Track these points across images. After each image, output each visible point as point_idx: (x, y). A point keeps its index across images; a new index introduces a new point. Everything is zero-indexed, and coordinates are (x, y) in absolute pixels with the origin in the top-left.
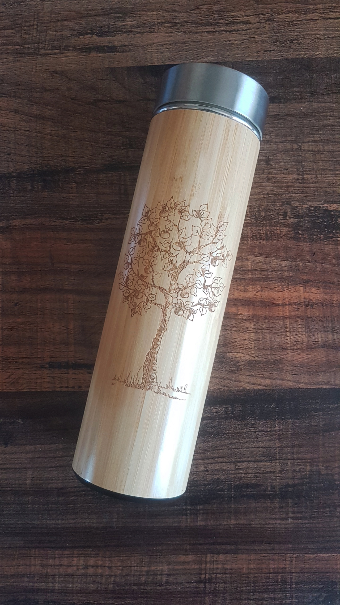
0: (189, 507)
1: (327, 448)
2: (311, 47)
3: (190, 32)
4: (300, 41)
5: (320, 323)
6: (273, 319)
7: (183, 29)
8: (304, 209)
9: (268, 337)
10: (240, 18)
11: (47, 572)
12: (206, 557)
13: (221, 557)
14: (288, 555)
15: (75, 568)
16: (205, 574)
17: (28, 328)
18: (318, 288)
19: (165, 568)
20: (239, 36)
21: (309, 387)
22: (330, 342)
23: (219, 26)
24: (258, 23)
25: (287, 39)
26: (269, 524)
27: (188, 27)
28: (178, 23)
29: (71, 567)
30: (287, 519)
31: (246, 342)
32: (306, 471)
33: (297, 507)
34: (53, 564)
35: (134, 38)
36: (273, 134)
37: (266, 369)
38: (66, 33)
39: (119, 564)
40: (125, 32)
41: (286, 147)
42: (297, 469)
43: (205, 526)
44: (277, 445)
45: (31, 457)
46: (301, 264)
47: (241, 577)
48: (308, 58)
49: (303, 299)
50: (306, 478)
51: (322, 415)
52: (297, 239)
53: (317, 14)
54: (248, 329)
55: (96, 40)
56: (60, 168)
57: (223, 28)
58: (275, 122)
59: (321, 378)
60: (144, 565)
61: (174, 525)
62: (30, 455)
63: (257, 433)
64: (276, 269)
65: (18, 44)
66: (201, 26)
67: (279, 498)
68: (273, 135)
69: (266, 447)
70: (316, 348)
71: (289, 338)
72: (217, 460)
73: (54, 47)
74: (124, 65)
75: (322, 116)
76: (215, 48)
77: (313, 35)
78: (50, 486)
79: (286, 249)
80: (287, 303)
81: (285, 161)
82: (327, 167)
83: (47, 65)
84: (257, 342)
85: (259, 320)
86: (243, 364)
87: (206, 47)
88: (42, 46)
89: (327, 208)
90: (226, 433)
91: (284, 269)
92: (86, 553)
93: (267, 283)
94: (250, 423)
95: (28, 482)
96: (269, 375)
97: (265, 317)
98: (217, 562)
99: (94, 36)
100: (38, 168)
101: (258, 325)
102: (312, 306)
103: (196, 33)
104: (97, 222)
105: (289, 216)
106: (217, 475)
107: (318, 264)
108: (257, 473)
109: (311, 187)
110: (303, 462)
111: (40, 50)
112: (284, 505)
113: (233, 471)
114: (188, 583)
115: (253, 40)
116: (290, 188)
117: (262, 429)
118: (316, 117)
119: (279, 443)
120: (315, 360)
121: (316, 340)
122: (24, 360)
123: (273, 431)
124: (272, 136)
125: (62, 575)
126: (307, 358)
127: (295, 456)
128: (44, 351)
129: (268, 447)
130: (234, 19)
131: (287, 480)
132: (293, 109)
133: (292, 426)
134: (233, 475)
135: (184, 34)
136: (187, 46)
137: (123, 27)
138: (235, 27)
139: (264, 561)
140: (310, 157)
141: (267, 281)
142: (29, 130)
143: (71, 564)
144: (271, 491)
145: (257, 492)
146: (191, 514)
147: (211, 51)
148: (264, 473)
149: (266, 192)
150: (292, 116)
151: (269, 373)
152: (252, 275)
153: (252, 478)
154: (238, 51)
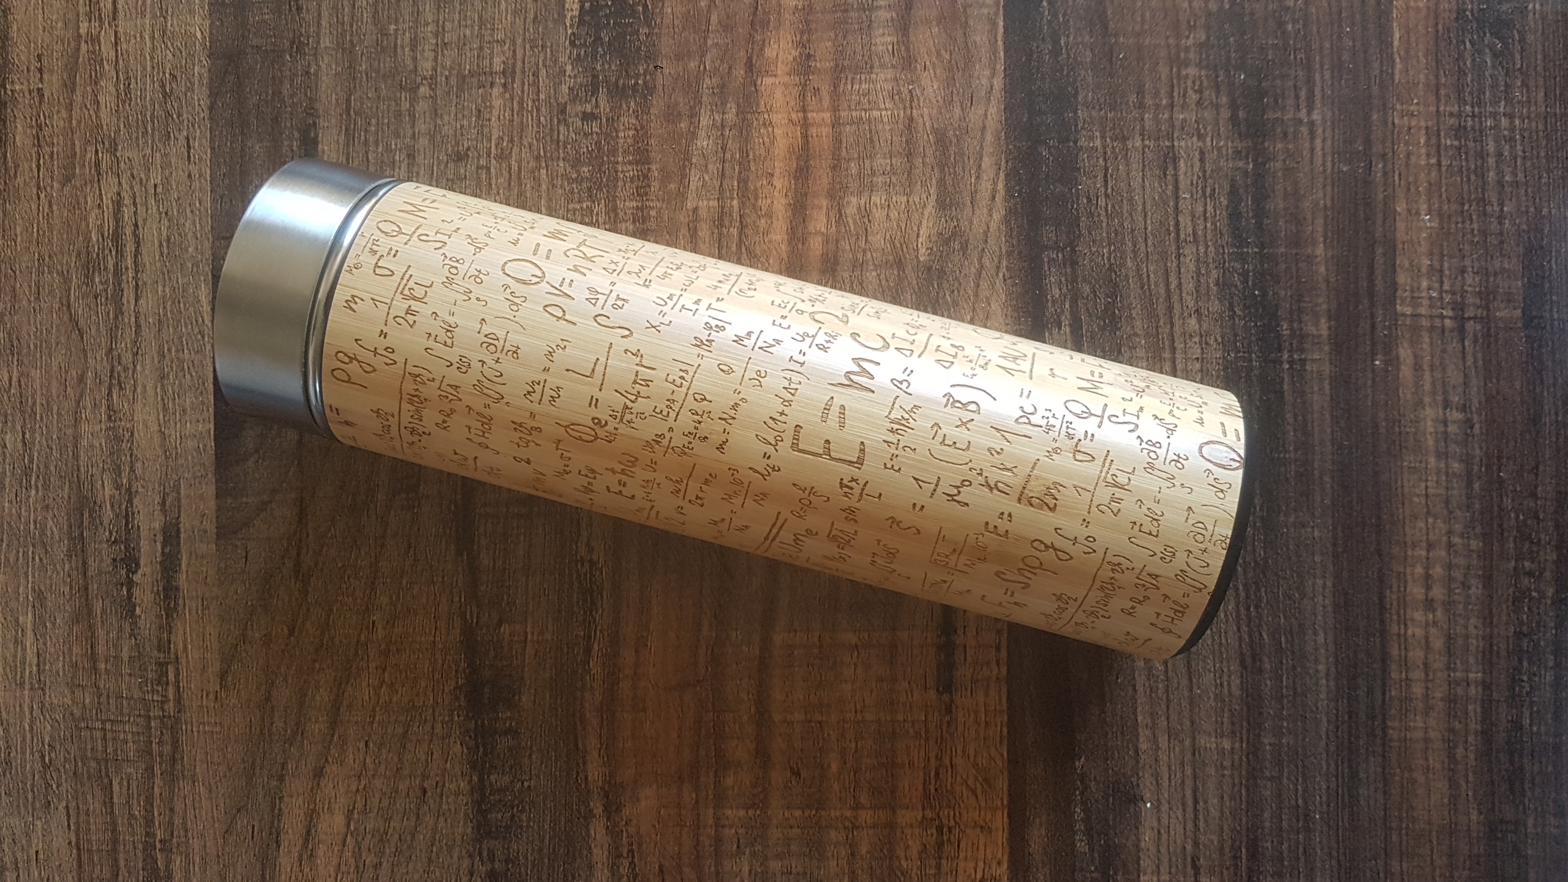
0: (1286, 356)
1: (1146, 27)
2: (183, 50)
3: (136, 342)
4: (167, 75)
5: (849, 37)
6: (840, 148)
7: (127, 358)
8: (576, 71)
9: (881, 162)
10: (106, 220)
11: (1442, 700)
12: (1403, 315)
13: (1402, 278)
14: (1396, 121)
15: (1433, 630)
16: (1442, 317)
17: (853, 745)
18: (767, 42)
19: (1430, 414)
20: (148, 223)
21: (1000, 67)
22: (894, 15)
23: (123, 270)
24: (118, 175)
25: (160, 106)
26: (1324, 164)
27: (123, 346)
28: (112, 371)
29: (1431, 639)
30: (1312, 124)
31: (894, 214)
32: (1200, 77)
33: (1284, 99)
34: (1423, 685)
35: (144, 480)
36: (393, 143)
37: (957, 169)
38: (125, 649)
39: (1421, 525)
40: (130, 501)
41: (425, 113)
42: (1195, 97)
43: (1330, 318)
44: (1138, 144)
45: (1166, 737)
46: (708, 81)
47: (1449, 233)
48: (209, 57)
49: (792, 77)
50: (1217, 76)
51: (1068, 36)
52: (650, 89)
53: (103, 33)
54: (863, 209)
55: (147, 573)
56: (463, 665)
57: (130, 261)
58: (363, 138)
59: (980, 38)
60: (1423, 465)
61: (1328, 392)
62: (1163, 741)
63: (1109, 190)
64: (720, 142)
65: (150, 769)
66: (123, 314)
67: (1263, 142)
68: (396, 145)
69: (1143, 171)
70: (908, 50)
71: (884, 113)
72: (1173, 286)
73: (161, 679)
74: (212, 504)
75: (352, 26)
76: (178, 282)
77: (153, 44)
78: (1236, 692)
79: (671, 115)
80: (801, 115)
81: (460, 116)
82: (476, 17)
83: (205, 695)
84: (894, 188)
85: (841, 183)
86: (946, 221)
87: (173, 303)
88: (156, 708)
89: (575, 17)
90: (1111, 265)
91: (720, 121)
92: (1395, 604)
93: (752, 164)
94: (1085, 209)
95: (1227, 744)
96: (972, 161)
97: (834, 168)
98: (1415, 289)
99: (136, 578)
100: (462, 718)
101: (852, 185)
102: (809, 56)
103: (138, 326)
104: (598, 573)
105: (592, 109)
106: (1208, 287)
107: (710, 42)
108: (1204, 192)
109: (524, 55)
110: (1179, 86)
111: (166, 714)
112: (1279, 130)
113: (1200, 248)
114: (1464, 358)
115: (159, 190)
116: (525, 105)
117: (1100, 179)
118: (355, 39)
119: (1133, 139)
120: (938, 53)
121: (890, 48)
122: (932, 755)
123: (1105, 153)
124: (399, 146)
125: (1449, 663)
126: (931, 71)
127: (1164, 102)
128: (911, 706)
129: (1144, 166)
130: (106, 234)
131: (1221, 122)
132: (334, 95)
133: (1094, 108)
134: (1209, 250)
135: (139, 357)
136: (169, 350)
137: (116, 506)
138: (128, 231)
139: (1411, 179)
140: (450, 55)
141: (749, 162)
142: (366, 742)
143: (1423, 641)
144: (1247, 158)
145: (1248, 193)
146: (1302, 351)
147: (183, 291)
148: (1204, 176)
149: (532, 164)
150: (351, 95)
151: (966, 161)
152: (732, 199)
153: (1215, 203)
154: (187, 225)
